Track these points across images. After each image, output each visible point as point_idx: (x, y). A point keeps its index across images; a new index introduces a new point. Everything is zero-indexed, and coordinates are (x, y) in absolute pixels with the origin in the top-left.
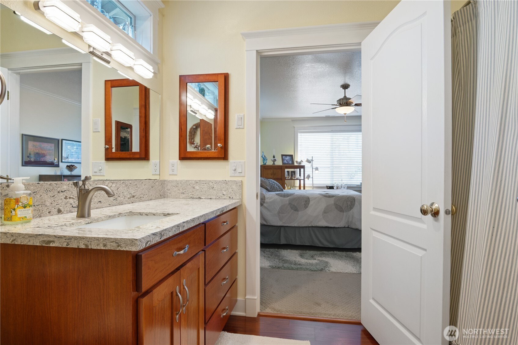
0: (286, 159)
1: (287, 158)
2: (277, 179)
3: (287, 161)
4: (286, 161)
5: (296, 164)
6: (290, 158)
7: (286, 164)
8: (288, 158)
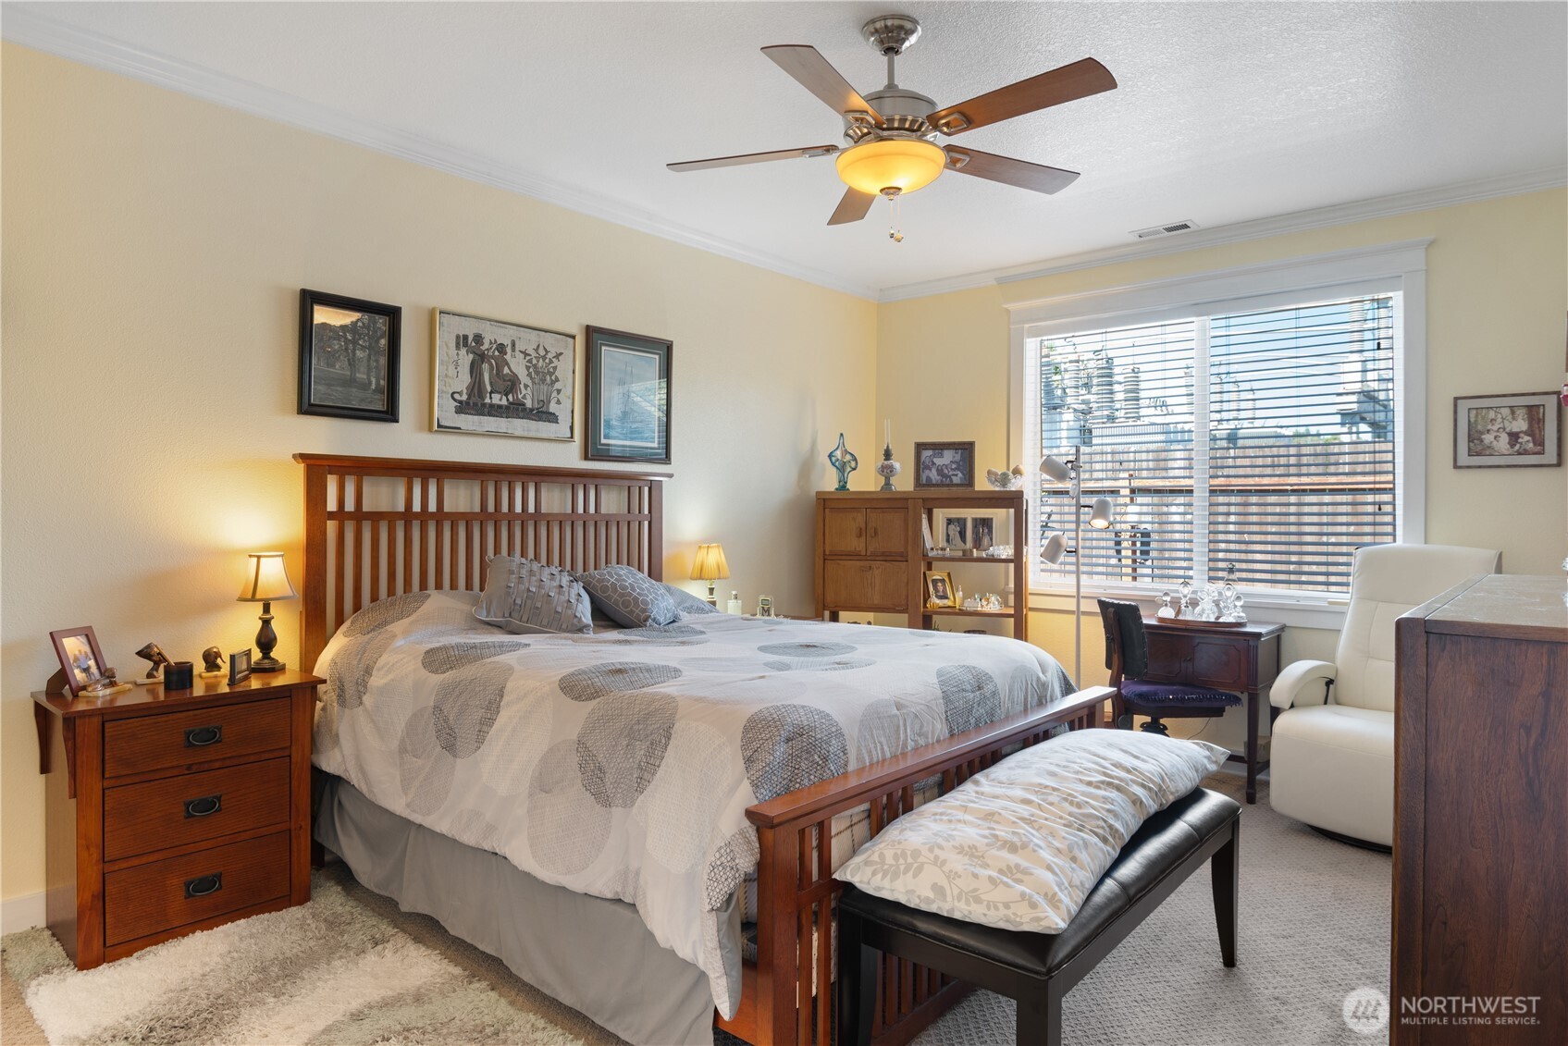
0: (938, 461)
1: (942, 456)
2: (883, 554)
3: (940, 472)
4: (934, 471)
5: (982, 484)
6: (958, 457)
7: (934, 485)
8: (948, 457)
